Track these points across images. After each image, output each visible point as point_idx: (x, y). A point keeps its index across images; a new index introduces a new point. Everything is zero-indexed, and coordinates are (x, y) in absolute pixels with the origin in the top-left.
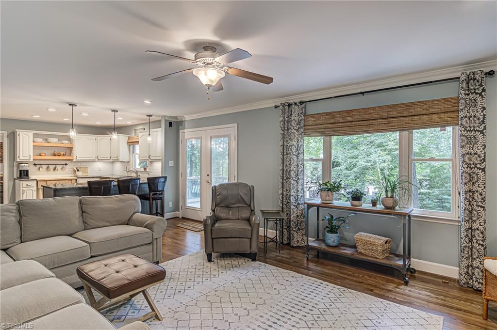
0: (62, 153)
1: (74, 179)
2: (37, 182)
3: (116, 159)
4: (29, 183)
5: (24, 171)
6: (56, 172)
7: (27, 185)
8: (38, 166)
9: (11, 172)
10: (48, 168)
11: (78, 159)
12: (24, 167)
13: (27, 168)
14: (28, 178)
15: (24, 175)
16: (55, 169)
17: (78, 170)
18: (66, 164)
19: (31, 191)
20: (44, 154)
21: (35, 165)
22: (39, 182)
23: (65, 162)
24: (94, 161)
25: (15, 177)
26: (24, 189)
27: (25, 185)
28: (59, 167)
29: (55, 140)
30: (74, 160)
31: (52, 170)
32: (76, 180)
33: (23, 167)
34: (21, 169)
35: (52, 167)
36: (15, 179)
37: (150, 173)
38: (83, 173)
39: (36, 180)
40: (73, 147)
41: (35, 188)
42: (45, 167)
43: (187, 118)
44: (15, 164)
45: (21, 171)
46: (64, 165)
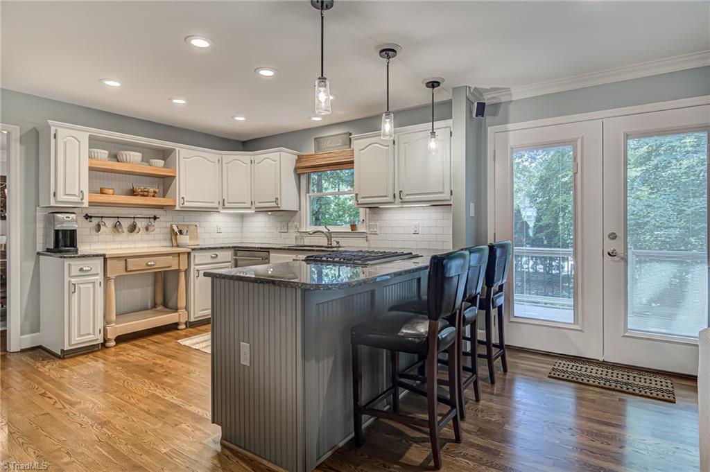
0: (152, 190)
1: (183, 253)
2: (105, 260)
3: (274, 204)
4: (86, 265)
5: (64, 232)
6: (135, 236)
7: (81, 270)
8: (95, 221)
9: (29, 237)
10: (117, 227)
11: (186, 204)
12: (66, 222)
13: (74, 226)
14: (76, 251)
15: (64, 242)
16: (133, 229)
17: (181, 232)
18: (155, 218)
19: (91, 285)
20: (111, 191)
21: (87, 217)
22: (108, 261)
23: (151, 213)
24: (213, 210)
25: (40, 248)
26: (73, 280)
27: (75, 271)
28: (141, 224)
29: (136, 156)
30: (177, 208)
31: (125, 230)
32: (189, 254)
33: (62, 222)
34: (58, 227)
35: (126, 224)
36: (39, 254)
37: (371, 237)
38: (190, 239)
39: (104, 256)
40: (175, 177)
41: (100, 278)
42: (110, 223)
43: (518, 94)
44: (40, 214)
45: (57, 232)
46: (152, 220)
